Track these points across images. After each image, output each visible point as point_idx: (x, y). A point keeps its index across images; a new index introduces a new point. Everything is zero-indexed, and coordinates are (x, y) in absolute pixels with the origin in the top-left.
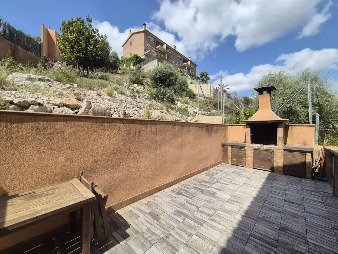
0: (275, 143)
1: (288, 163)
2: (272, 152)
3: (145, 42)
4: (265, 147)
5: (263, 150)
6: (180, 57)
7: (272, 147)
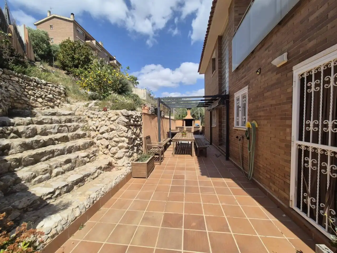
0: (192, 126)
1: (195, 131)
2: (191, 128)
3: (74, 34)
4: (189, 127)
5: (189, 128)
6: (106, 55)
7: (191, 127)
